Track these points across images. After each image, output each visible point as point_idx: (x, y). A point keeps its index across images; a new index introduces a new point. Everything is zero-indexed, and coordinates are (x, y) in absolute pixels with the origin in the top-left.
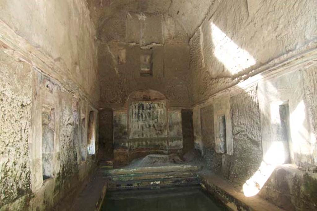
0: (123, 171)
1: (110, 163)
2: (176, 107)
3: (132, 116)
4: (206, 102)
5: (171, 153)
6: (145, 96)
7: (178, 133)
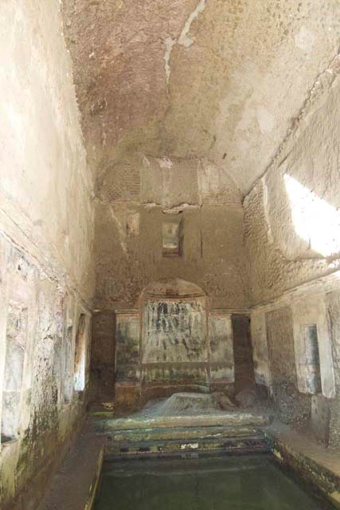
0: (132, 422)
1: (107, 407)
2: (222, 310)
3: (147, 324)
4: (277, 301)
5: (215, 390)
6: (170, 290)
7: (226, 355)
